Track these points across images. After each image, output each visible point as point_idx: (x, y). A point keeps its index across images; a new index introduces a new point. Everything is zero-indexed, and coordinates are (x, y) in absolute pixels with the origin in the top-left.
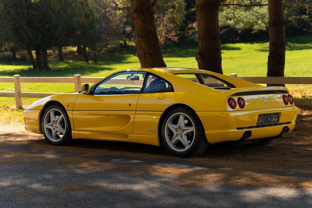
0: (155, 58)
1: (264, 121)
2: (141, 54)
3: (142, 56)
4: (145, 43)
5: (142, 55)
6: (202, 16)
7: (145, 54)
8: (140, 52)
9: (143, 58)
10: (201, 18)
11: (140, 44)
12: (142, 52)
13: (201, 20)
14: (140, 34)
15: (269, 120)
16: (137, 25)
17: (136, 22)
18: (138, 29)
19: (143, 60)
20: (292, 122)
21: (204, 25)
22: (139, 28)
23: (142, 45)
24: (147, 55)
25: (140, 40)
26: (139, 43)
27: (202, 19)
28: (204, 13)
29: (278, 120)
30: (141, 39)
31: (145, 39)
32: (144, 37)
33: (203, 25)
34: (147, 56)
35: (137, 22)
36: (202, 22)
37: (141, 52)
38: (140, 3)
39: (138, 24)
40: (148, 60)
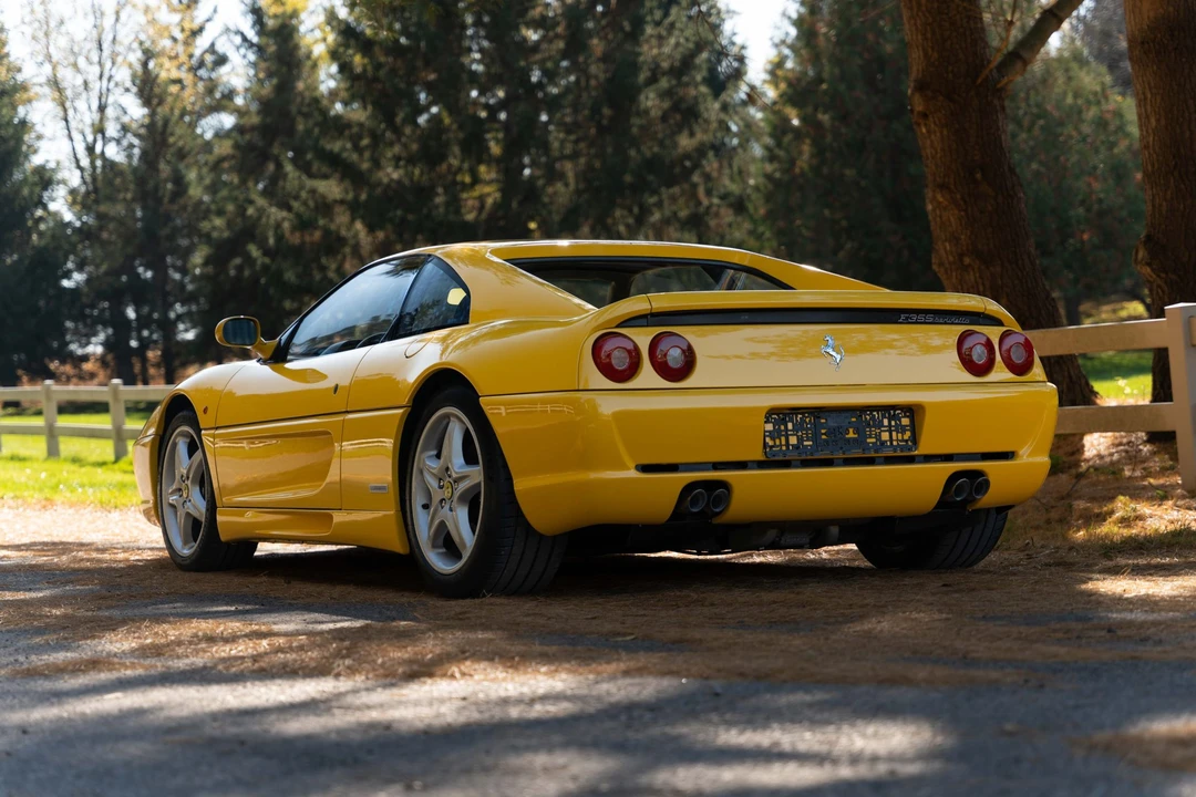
0: (998, 269)
1: (815, 438)
2: (948, 258)
3: (947, 266)
4: (956, 212)
5: (951, 259)
6: (1149, 84)
7: (961, 256)
8: (942, 252)
9: (954, 274)
10: (1144, 93)
11: (941, 217)
12: (948, 248)
13: (1145, 99)
14: (938, 179)
15: (851, 435)
16: (928, 142)
17: (924, 130)
18: (933, 158)
19: (954, 280)
20: (1021, 453)
21: (1158, 121)
22: (936, 153)
23: (949, 220)
24: (967, 260)
25: (941, 200)
26: (938, 212)
27: (1149, 96)
28: (1155, 67)
29: (915, 440)
30: (943, 196)
31: (958, 196)
32: (952, 187)
33: (1153, 121)
34: (969, 265)
35: (928, 132)
36: (1149, 107)
37: (945, 248)
38: (936, 55)
39: (933, 136)
40: (972, 278)
